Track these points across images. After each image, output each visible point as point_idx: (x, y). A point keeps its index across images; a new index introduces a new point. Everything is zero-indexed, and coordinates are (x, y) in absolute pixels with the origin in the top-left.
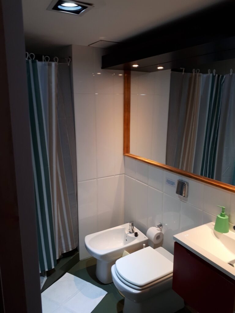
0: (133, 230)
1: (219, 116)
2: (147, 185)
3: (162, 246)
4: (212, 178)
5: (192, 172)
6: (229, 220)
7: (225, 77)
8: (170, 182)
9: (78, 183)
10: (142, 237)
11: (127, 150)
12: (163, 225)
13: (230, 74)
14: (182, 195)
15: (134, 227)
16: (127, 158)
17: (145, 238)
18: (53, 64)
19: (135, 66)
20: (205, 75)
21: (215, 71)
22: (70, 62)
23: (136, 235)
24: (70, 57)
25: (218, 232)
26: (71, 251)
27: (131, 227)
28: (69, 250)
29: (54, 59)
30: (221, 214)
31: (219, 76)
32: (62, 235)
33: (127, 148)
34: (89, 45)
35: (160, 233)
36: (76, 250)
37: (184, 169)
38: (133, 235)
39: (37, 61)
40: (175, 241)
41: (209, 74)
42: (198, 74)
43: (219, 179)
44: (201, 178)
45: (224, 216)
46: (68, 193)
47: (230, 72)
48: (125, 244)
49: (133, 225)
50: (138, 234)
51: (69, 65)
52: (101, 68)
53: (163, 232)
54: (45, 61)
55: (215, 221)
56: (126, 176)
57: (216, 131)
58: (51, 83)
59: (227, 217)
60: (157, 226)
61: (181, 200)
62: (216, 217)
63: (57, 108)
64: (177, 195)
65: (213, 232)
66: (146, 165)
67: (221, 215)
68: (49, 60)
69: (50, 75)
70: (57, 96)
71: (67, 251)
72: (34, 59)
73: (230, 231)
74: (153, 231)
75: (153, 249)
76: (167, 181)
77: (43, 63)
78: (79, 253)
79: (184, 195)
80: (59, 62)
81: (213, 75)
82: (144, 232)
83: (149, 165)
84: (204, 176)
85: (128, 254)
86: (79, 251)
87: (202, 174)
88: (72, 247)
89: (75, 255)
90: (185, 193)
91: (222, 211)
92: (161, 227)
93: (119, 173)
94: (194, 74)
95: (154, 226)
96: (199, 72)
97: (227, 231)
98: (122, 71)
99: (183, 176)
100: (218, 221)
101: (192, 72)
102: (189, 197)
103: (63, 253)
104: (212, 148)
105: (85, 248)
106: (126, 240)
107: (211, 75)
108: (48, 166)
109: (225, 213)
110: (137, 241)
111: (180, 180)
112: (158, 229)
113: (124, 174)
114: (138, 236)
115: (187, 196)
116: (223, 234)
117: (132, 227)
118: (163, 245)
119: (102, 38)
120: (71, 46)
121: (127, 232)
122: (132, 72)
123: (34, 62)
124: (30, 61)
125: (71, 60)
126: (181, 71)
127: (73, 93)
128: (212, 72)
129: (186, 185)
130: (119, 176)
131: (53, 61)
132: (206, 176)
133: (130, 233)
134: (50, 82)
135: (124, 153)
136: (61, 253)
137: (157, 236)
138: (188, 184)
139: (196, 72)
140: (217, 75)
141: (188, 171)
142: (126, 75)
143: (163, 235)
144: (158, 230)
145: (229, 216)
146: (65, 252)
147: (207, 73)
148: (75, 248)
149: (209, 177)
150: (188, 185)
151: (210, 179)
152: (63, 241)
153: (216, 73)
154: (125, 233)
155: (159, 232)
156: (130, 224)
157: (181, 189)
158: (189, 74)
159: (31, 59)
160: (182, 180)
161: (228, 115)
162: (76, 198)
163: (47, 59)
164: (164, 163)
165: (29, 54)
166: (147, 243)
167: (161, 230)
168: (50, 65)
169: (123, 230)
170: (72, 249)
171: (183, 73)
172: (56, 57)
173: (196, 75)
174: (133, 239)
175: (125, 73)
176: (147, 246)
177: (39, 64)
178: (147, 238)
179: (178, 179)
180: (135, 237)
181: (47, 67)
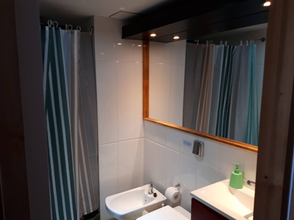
0: (152, 191)
1: (231, 84)
2: (165, 147)
3: (180, 206)
4: (226, 137)
5: (208, 133)
6: (243, 176)
7: (236, 48)
8: (186, 143)
9: (99, 146)
10: (161, 198)
11: (146, 115)
12: (181, 185)
13: (240, 45)
14: (198, 155)
15: (153, 188)
16: (146, 122)
17: (164, 198)
18: (76, 32)
19: (153, 35)
20: (218, 46)
21: (226, 42)
22: (92, 31)
23: (155, 195)
24: (92, 27)
25: (233, 189)
26: (92, 212)
27: (150, 189)
28: (90, 212)
29: (77, 28)
30: (235, 170)
31: (230, 47)
32: (83, 196)
33: (146, 113)
34: (110, 16)
35: (178, 193)
36: (97, 212)
37: (200, 130)
38: (152, 196)
39: (60, 28)
40: (192, 197)
41: (221, 45)
42: (211, 45)
43: (232, 138)
44: (215, 138)
45: (238, 173)
46: (89, 156)
47: (240, 44)
48: (144, 204)
49: (152, 186)
50: (157, 194)
51: (91, 34)
52: (121, 38)
53: (181, 192)
54: (67, 29)
55: (230, 178)
56: (146, 139)
57: (229, 98)
58: (74, 50)
59: (240, 174)
60: (175, 186)
61: (197, 160)
62: (231, 174)
63: (79, 73)
64: (194, 155)
65: (228, 188)
66: (164, 128)
67: (236, 172)
68: (72, 29)
69: (72, 42)
70: (79, 62)
71: (88, 213)
72: (57, 26)
73: (244, 187)
74: (172, 191)
75: (172, 208)
76: (184, 142)
77: (66, 31)
78: (100, 215)
79: (200, 155)
80: (81, 31)
81: (225, 46)
82: (163, 192)
83: (167, 127)
84: (219, 136)
85: (147, 213)
86: (100, 213)
87: (216, 135)
88: (93, 209)
89: (96, 217)
90: (201, 153)
91: (236, 168)
92: (179, 187)
93: (139, 137)
94: (207, 45)
95: (172, 186)
96: (212, 43)
97: (241, 187)
98: (142, 41)
99: (199, 137)
100: (233, 178)
101: (206, 44)
102: (204, 156)
103: (84, 215)
104: (225, 114)
105: (106, 210)
106: (146, 201)
107: (223, 45)
108: (69, 128)
109: (238, 170)
110: (156, 201)
111: (195, 140)
112: (176, 188)
113: (144, 137)
114: (157, 197)
115: (203, 155)
116: (238, 189)
117: (151, 187)
118: (181, 204)
119: (122, 9)
120: (93, 16)
121: (146, 193)
122: (150, 42)
123: (57, 30)
124: (53, 28)
125: (93, 29)
126: (196, 43)
127: (95, 61)
128: (224, 43)
129: (202, 145)
130: (138, 139)
131: (76, 29)
132: (221, 136)
133: (149, 193)
134: (72, 49)
135: (143, 118)
136: (82, 215)
137: (175, 195)
138: (203, 143)
139: (209, 44)
140: (228, 46)
141: (204, 132)
142: (144, 46)
143: (181, 195)
144: (176, 190)
145: (243, 173)
146: (86, 213)
147: (219, 44)
148: (96, 210)
149: (223, 136)
150: (203, 145)
151: (225, 138)
152: (84, 203)
153: (227, 45)
154: (145, 194)
155: (177, 191)
156: (149, 185)
157: (197, 149)
158: (203, 45)
159: (54, 27)
160: (198, 141)
161: (240, 83)
162: (97, 161)
163: (70, 28)
164: (181, 125)
165: (52, 22)
166: (166, 203)
167: (179, 190)
168: (73, 33)
169: (143, 191)
170: (93, 210)
171: (198, 44)
172: (79, 27)
173: (209, 47)
174: (153, 200)
175: (144, 44)
176: (165, 205)
177: (62, 32)
178: (165, 198)
179: (194, 139)
180: (154, 197)
181: (70, 35)
